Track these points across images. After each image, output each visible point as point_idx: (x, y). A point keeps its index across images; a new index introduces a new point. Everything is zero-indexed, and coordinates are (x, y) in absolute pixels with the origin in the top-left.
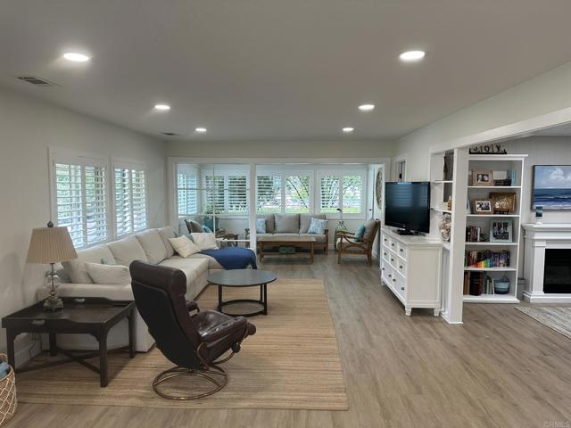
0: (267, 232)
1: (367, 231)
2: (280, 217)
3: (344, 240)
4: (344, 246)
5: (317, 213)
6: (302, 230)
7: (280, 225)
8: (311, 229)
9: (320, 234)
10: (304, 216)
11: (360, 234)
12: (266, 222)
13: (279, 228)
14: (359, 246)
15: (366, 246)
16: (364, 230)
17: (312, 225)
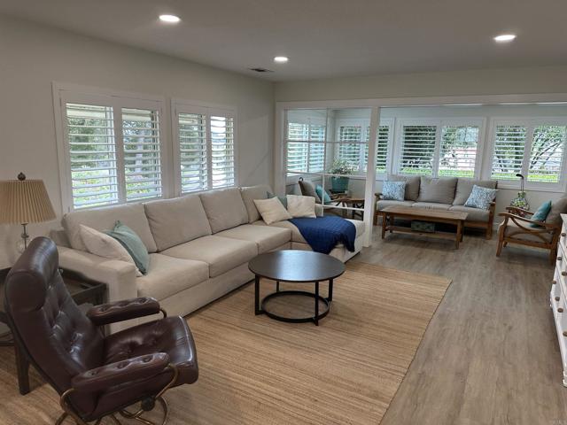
0: (406, 199)
1: (553, 211)
2: (428, 180)
3: (510, 222)
4: (509, 232)
5: (485, 179)
6: (456, 201)
7: (426, 192)
8: (470, 201)
9: (482, 209)
10: (464, 181)
11: (541, 216)
12: (407, 187)
13: (424, 195)
14: (536, 234)
15: (548, 236)
16: (549, 209)
17: (472, 196)
